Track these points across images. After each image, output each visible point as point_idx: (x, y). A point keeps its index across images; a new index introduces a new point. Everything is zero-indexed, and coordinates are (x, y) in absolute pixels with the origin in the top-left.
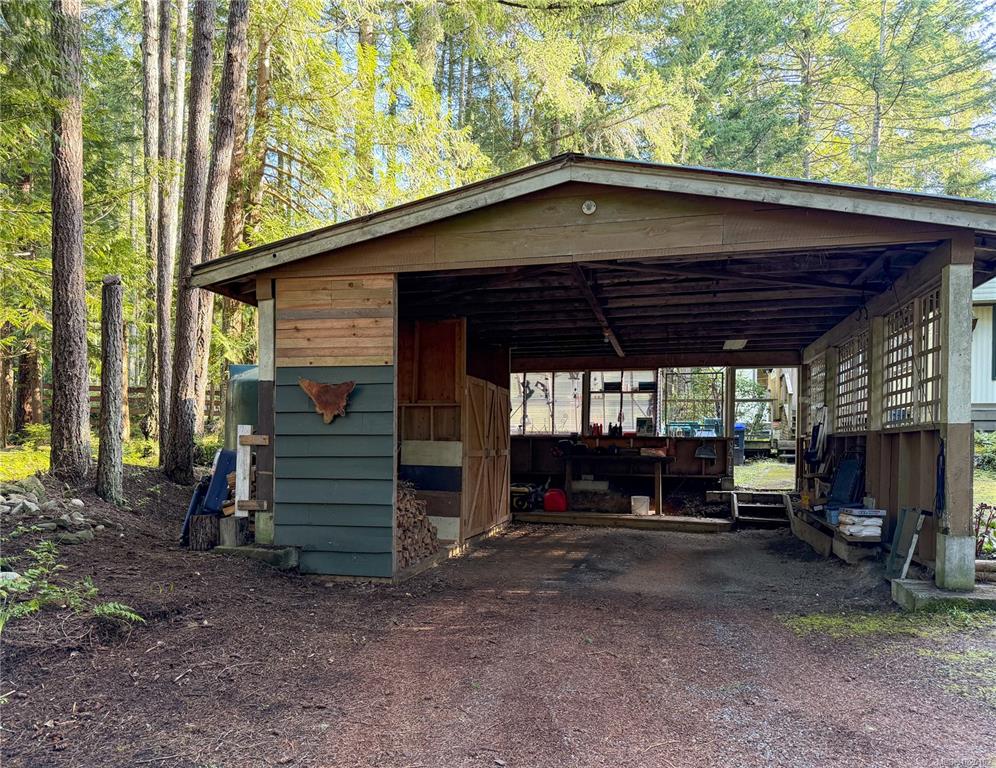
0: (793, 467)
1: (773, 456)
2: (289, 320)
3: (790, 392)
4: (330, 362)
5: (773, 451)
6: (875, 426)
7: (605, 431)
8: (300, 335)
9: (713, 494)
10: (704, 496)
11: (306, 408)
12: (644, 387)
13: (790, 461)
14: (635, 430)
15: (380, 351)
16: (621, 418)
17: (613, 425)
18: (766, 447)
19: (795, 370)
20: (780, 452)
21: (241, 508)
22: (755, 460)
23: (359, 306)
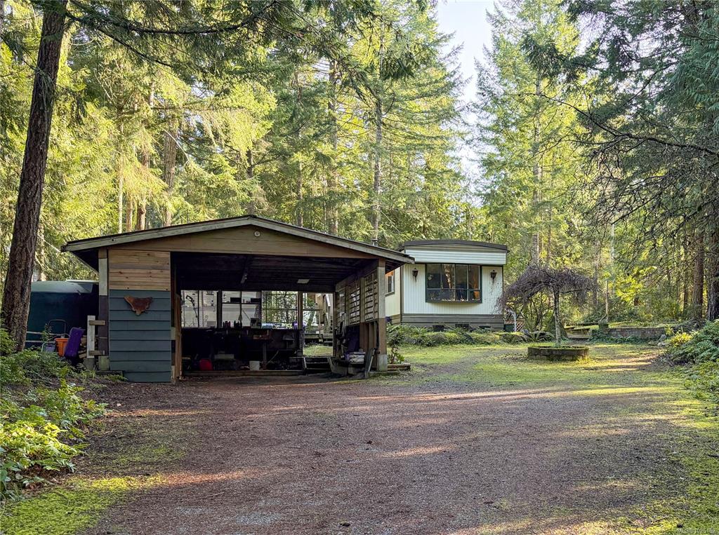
0: (332, 347)
1: (321, 343)
2: (116, 269)
3: (329, 305)
4: (138, 288)
5: (320, 340)
6: (363, 321)
7: (232, 325)
8: (122, 275)
9: (293, 359)
10: (288, 360)
11: (126, 308)
12: (253, 301)
13: (330, 345)
14: (249, 325)
15: (164, 284)
16: (240, 318)
17: (237, 322)
18: (317, 337)
19: (332, 294)
20: (324, 340)
21: (90, 354)
22: (311, 345)
23: (153, 264)
